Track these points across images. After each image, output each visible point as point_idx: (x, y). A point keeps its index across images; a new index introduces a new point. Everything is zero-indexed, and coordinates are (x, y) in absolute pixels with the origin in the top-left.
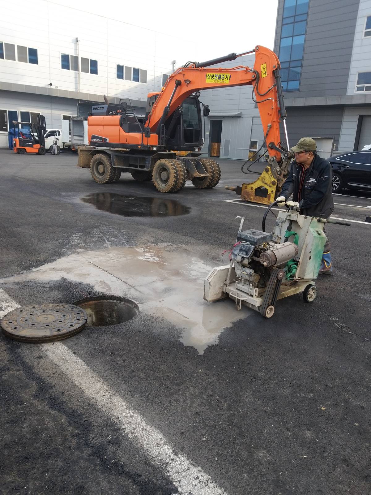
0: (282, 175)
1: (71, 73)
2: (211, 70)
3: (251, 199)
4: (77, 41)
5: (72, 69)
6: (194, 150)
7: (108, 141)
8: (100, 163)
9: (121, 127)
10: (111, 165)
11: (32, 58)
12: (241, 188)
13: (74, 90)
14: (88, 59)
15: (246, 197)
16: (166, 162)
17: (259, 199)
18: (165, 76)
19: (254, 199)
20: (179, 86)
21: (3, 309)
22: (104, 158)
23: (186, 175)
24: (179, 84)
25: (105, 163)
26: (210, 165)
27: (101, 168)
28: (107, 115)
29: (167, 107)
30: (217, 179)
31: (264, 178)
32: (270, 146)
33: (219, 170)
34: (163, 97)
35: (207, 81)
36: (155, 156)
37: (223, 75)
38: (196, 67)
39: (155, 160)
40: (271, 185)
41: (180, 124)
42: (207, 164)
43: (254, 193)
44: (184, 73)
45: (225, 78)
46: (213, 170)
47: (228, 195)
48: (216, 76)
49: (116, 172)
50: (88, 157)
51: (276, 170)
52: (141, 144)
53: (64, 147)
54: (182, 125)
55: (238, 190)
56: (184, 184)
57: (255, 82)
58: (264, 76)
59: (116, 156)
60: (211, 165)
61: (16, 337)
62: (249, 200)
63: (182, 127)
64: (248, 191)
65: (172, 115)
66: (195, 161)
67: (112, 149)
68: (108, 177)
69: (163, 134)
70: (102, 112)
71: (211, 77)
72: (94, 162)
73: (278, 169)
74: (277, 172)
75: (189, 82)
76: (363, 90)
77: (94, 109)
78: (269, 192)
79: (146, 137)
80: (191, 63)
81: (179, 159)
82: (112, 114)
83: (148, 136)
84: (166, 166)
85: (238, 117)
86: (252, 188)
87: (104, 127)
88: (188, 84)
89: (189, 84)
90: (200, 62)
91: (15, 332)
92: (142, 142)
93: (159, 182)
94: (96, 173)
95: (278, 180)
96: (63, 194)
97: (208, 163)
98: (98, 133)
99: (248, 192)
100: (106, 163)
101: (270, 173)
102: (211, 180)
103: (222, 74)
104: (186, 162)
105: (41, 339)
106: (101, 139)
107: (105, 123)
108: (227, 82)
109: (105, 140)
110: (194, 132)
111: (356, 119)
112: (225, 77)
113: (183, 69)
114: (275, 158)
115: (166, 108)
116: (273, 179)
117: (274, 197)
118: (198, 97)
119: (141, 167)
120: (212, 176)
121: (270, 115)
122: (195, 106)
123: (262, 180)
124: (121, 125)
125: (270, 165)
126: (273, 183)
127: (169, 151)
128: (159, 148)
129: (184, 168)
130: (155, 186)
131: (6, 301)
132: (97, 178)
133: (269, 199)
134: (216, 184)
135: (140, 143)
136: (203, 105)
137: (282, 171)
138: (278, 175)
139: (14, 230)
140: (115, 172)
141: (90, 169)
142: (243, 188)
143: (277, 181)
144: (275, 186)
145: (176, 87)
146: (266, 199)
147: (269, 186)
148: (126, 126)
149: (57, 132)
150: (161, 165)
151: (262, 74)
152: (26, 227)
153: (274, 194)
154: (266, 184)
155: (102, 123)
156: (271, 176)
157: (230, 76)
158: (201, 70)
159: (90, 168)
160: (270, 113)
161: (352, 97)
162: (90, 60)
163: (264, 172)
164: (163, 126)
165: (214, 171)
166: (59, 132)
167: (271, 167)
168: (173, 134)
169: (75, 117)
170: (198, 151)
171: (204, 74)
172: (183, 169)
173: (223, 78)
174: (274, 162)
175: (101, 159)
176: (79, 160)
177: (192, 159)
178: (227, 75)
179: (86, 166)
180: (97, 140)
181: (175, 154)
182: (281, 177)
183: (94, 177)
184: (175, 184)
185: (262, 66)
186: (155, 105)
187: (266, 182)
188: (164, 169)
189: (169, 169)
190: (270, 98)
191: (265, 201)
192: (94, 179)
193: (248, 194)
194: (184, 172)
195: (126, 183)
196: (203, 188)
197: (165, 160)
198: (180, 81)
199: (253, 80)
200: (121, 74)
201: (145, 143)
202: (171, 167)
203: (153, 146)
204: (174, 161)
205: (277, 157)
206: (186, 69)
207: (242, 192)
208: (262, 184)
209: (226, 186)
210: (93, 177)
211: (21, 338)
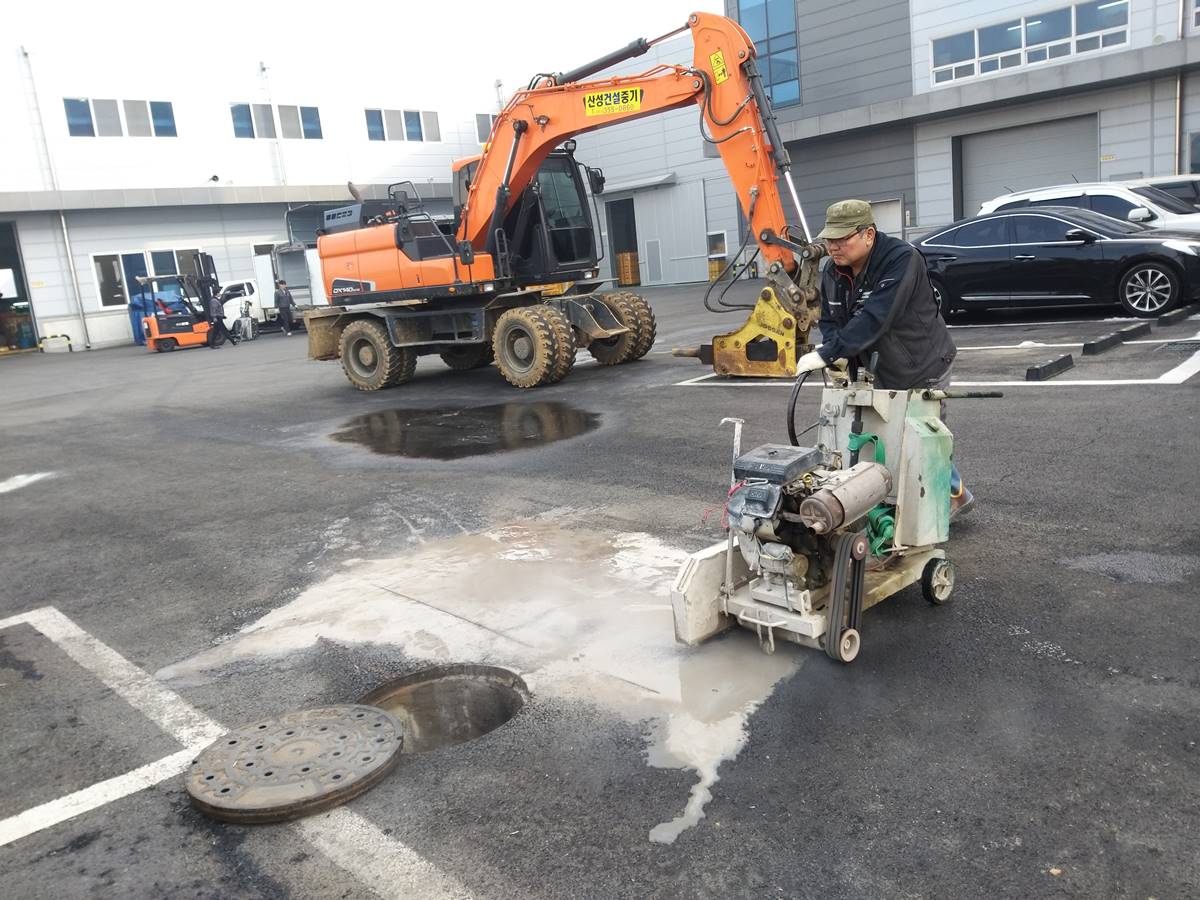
0: (805, 301)
1: (258, 144)
2: (593, 86)
3: (739, 370)
4: (264, 69)
5: (260, 136)
6: (581, 276)
7: (373, 288)
8: (362, 342)
9: (400, 251)
10: (390, 344)
11: (163, 123)
12: (711, 347)
13: (272, 183)
14: (296, 107)
15: (727, 366)
16: (522, 316)
17: (758, 367)
18: (482, 119)
19: (747, 369)
20: (523, 134)
21: (185, 745)
22: (371, 330)
23: (574, 340)
24: (522, 128)
25: (374, 341)
26: (626, 306)
27: (366, 354)
28: (363, 228)
29: (503, 187)
30: (647, 336)
31: (761, 315)
32: (764, 237)
33: (649, 315)
34: (491, 164)
35: (589, 112)
36: (492, 305)
37: (625, 93)
38: (556, 85)
39: (494, 315)
40: (782, 329)
41: (539, 221)
42: (618, 305)
43: (744, 354)
44: (531, 102)
45: (629, 99)
46: (634, 315)
47: (682, 369)
48: (608, 96)
49: (404, 358)
50: (331, 333)
51: (789, 292)
52: (456, 282)
53: (268, 318)
54: (544, 224)
55: (706, 354)
56: (571, 361)
57: (703, 96)
58: (721, 79)
59: (400, 320)
60: (628, 306)
61: (230, 814)
62: (735, 374)
63: (545, 229)
64: (728, 352)
65: (518, 204)
66: (591, 301)
67: (383, 304)
68: (387, 371)
69: (502, 250)
70: (347, 222)
71: (596, 102)
72: (348, 343)
73: (793, 288)
74: (791, 296)
75: (545, 122)
76: (951, 78)
77: (328, 218)
78: (781, 347)
79: (464, 264)
80: (544, 75)
81: (550, 304)
82: (375, 224)
83: (468, 262)
84: (523, 324)
85: (668, 185)
86: (737, 343)
87: (361, 255)
88: (544, 125)
89: (548, 126)
90: (564, 73)
91: (225, 802)
92: (457, 277)
93: (513, 365)
94: (355, 367)
95: (797, 315)
96: (285, 430)
97: (621, 303)
98: (348, 272)
99: (731, 356)
100: (378, 341)
101: (774, 300)
102: (635, 340)
103: (621, 91)
104: (568, 309)
105: (295, 809)
106: (356, 285)
107: (360, 247)
108: (636, 106)
109: (367, 286)
110: (573, 235)
111: (947, 147)
112: (630, 95)
113: (526, 94)
114: (780, 266)
115: (501, 189)
116: (785, 315)
117: (794, 356)
118: (571, 152)
119: (461, 335)
120: (636, 331)
121: (752, 166)
122: (569, 174)
123: (758, 320)
124: (400, 246)
125: (773, 283)
126: (787, 324)
127: (523, 289)
128: (500, 286)
129: (567, 321)
130: (505, 376)
131: (189, 722)
132: (361, 378)
133: (783, 364)
134: (647, 349)
135: (452, 279)
136: (588, 169)
137: (803, 293)
138: (795, 302)
139: (179, 538)
140: (401, 360)
141: (339, 361)
142: (717, 346)
143: (795, 317)
144: (793, 330)
145: (518, 138)
146: (776, 364)
147: (777, 332)
148: (413, 247)
149: (246, 287)
150: (512, 323)
151: (716, 75)
152: (208, 525)
153: (793, 350)
154: (769, 328)
155: (354, 250)
156: (779, 307)
157: (642, 92)
158: (569, 90)
159: (339, 357)
160: (750, 163)
161: (927, 96)
162: (301, 108)
163: (761, 301)
164: (500, 233)
165: (637, 318)
166: (249, 285)
167: (773, 288)
168: (527, 247)
169: (284, 245)
170: (593, 277)
171: (579, 96)
172: (565, 324)
173: (625, 98)
174: (779, 274)
175: (363, 334)
176: (310, 344)
177: (582, 298)
178: (632, 91)
179: (329, 355)
180: (348, 290)
181: (540, 292)
182: (804, 306)
183: (354, 379)
184: (550, 363)
185: (712, 58)
186: (474, 187)
187: (770, 323)
188: (518, 332)
189: (530, 329)
190: (745, 128)
191: (774, 368)
192: (354, 383)
193: (730, 359)
194: (567, 332)
195: (433, 379)
196: (619, 361)
197: (519, 309)
198: (525, 122)
199: (697, 94)
200: (379, 128)
201: (465, 280)
202: (534, 326)
203: (483, 283)
204: (539, 309)
205: (786, 262)
206: (533, 92)
207: (716, 357)
208: (761, 331)
209: (675, 350)
210: (350, 379)
211: (245, 815)
